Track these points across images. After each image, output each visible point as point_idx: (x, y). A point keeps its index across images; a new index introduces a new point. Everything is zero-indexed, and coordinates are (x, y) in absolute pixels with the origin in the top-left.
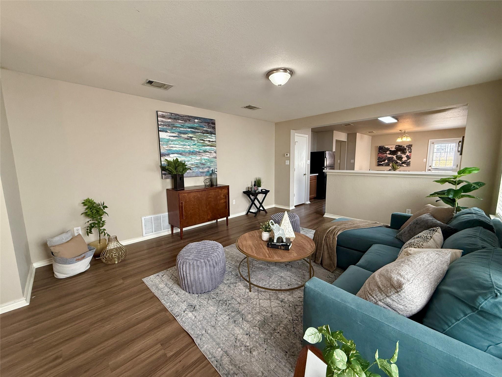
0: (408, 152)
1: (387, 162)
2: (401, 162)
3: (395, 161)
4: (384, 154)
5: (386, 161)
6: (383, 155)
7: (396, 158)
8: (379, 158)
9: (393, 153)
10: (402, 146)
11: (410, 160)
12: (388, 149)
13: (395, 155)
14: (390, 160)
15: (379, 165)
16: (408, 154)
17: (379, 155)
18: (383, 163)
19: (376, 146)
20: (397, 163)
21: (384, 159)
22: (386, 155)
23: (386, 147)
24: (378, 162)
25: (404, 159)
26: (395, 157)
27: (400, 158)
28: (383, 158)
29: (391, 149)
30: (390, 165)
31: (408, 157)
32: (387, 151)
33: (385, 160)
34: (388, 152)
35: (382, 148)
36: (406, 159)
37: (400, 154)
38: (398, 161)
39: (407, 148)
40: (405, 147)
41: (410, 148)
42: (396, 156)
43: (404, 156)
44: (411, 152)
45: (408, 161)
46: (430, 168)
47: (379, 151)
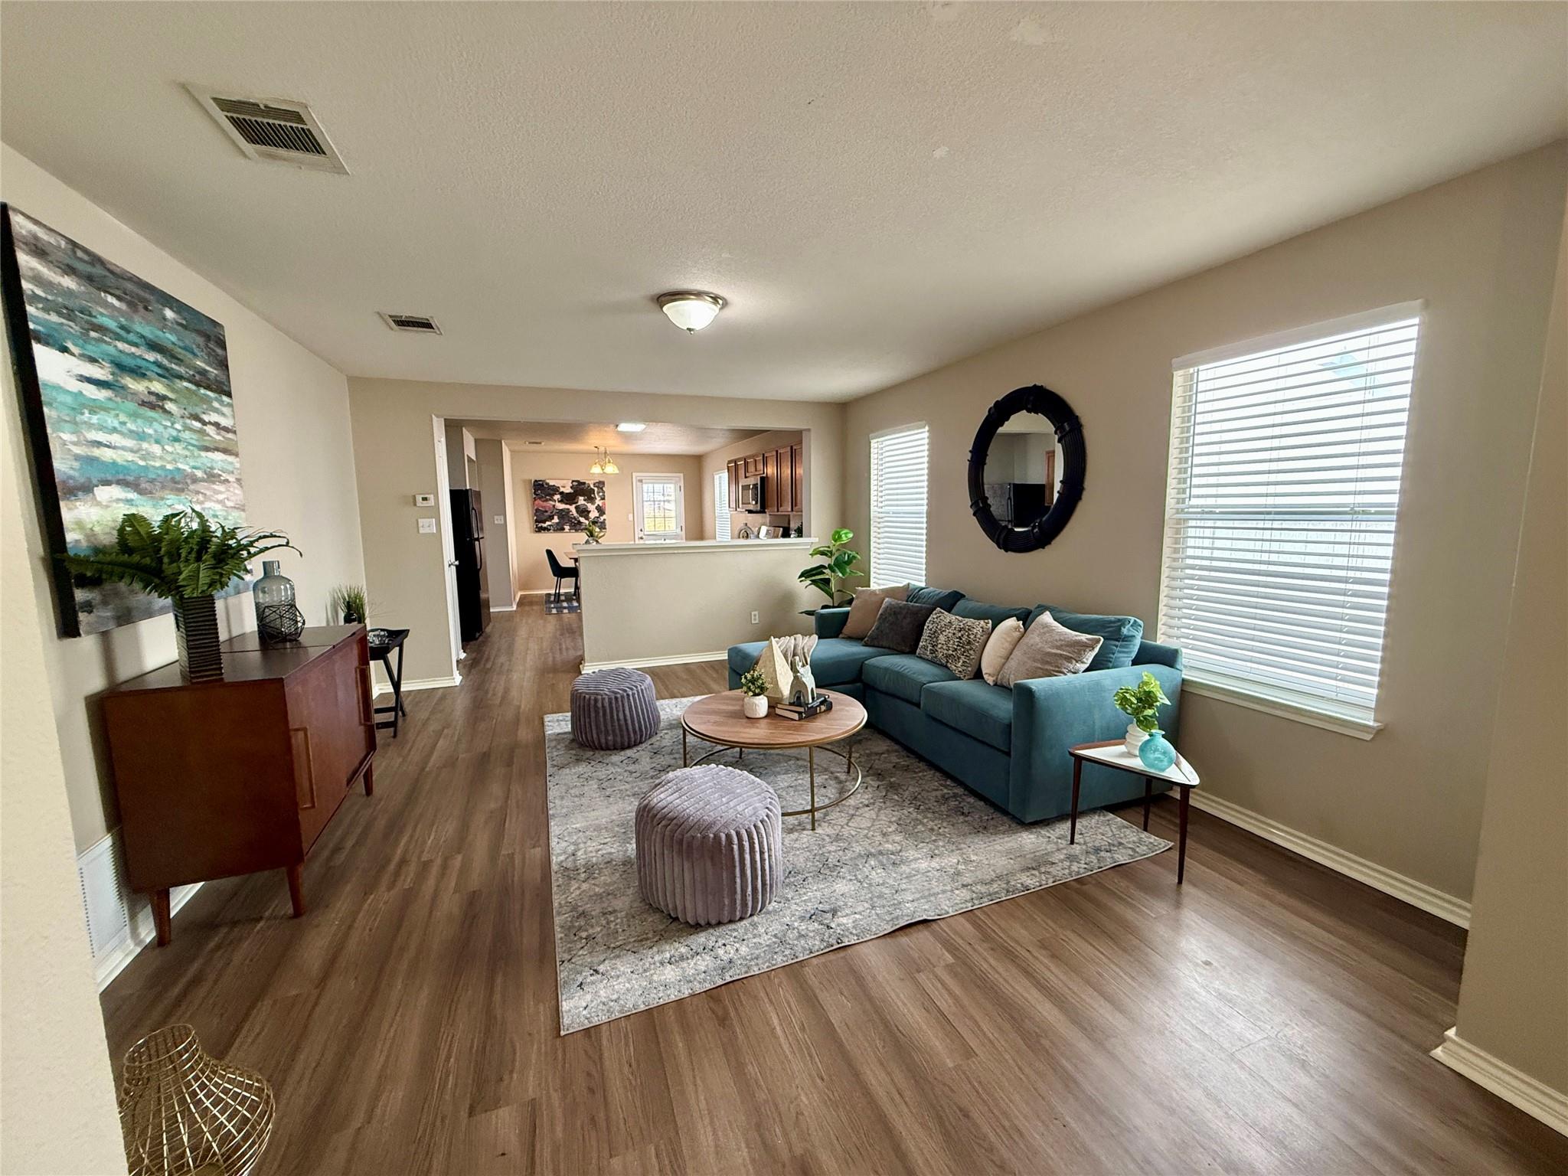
0: (598, 498)
1: (557, 521)
2: (587, 522)
3: (574, 518)
4: (547, 500)
5: (556, 520)
6: (545, 504)
7: (577, 512)
8: (537, 510)
9: (568, 498)
10: (584, 483)
11: (604, 517)
12: (555, 490)
13: (574, 506)
14: (564, 515)
15: (540, 530)
16: (598, 502)
17: (536, 502)
18: (548, 523)
19: (524, 481)
20: (580, 523)
21: (549, 513)
22: (553, 503)
23: (552, 483)
24: (536, 521)
25: (594, 514)
26: (572, 508)
27: (584, 512)
28: (546, 512)
29: (562, 490)
30: (564, 529)
31: (601, 510)
32: (553, 495)
33: (551, 518)
34: (557, 497)
35: (542, 485)
36: (597, 515)
37: (584, 502)
38: (582, 520)
39: (596, 489)
40: (592, 486)
41: (602, 489)
42: (576, 508)
43: (591, 507)
44: (604, 499)
45: (602, 518)
46: (641, 535)
47: (535, 493)
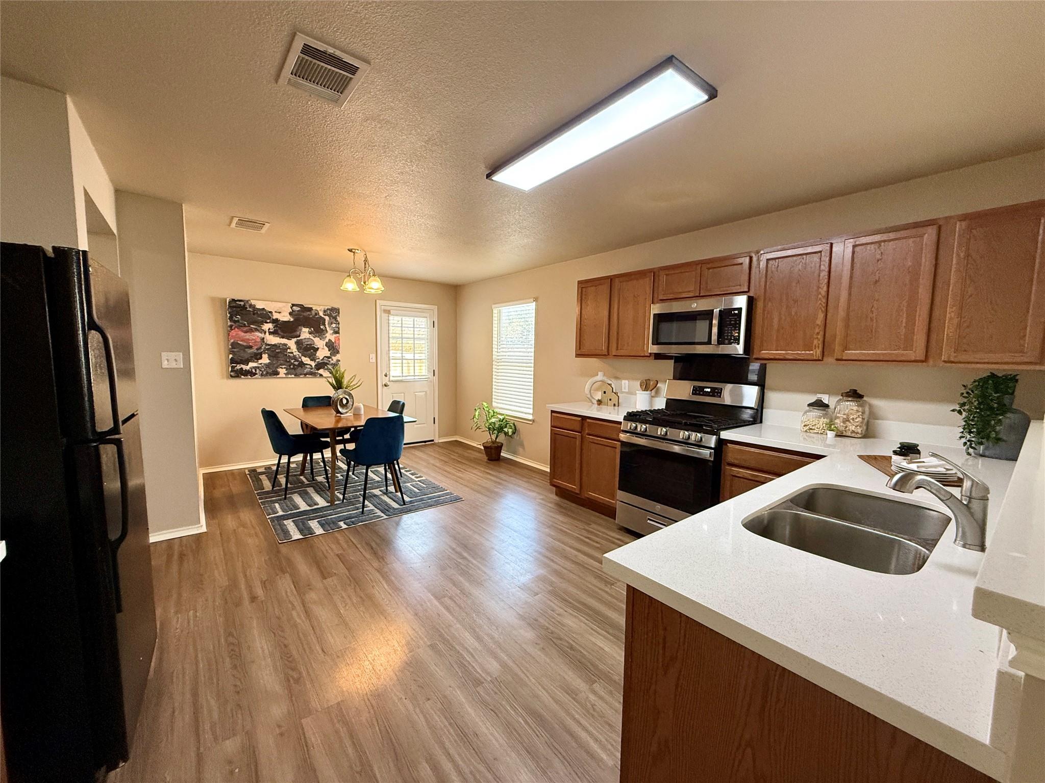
0: (330, 331)
1: (268, 361)
2: (313, 364)
3: (295, 358)
4: (251, 331)
5: (265, 360)
6: (248, 336)
7: (299, 349)
8: (234, 345)
9: (285, 329)
10: (310, 309)
11: (338, 357)
12: (265, 316)
13: (295, 340)
14: (277, 353)
15: (239, 374)
16: (330, 336)
17: (233, 333)
18: (251, 365)
19: (213, 299)
20: (302, 364)
21: (254, 350)
22: (262, 335)
23: (259, 305)
24: (233, 361)
25: (323, 353)
26: (292, 344)
27: (309, 350)
28: (251, 347)
29: (275, 316)
30: (278, 373)
31: (333, 348)
32: (262, 323)
33: (258, 357)
34: (268, 326)
35: (244, 307)
36: (328, 354)
37: (307, 336)
38: (306, 360)
39: (327, 318)
40: (321, 314)
41: (335, 318)
42: (297, 343)
43: (319, 343)
44: (337, 332)
45: (335, 359)
46: (386, 380)
47: (231, 318)
